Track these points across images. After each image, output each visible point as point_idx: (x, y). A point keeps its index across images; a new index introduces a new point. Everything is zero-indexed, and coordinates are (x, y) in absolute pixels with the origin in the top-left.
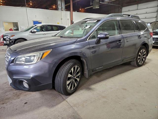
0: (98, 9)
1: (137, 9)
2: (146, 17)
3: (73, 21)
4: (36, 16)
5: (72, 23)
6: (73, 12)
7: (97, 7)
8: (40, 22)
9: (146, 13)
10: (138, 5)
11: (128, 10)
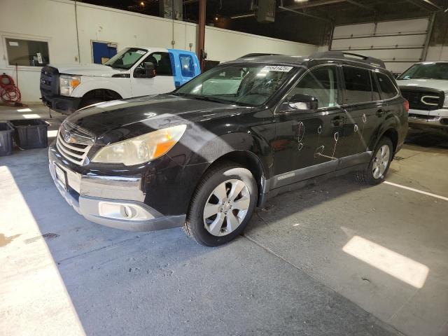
0: (272, 23)
1: (374, 36)
2: (394, 59)
3: (206, 51)
4: (101, 28)
5: (201, 55)
6: (206, 27)
7: (270, 19)
8: (112, 46)
9: (397, 47)
10: (376, 24)
11: (349, 35)
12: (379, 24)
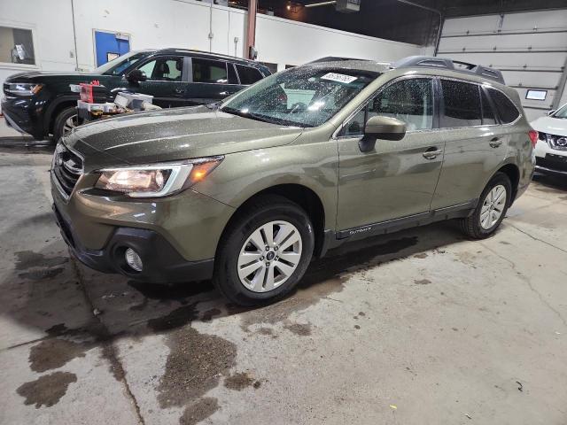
0: (356, 12)
1: (499, 33)
2: (525, 67)
3: (256, 48)
4: (108, 13)
5: (250, 55)
6: (258, 14)
8: (122, 38)
9: (530, 51)
10: (502, 17)
11: (464, 31)
12: (508, 17)
